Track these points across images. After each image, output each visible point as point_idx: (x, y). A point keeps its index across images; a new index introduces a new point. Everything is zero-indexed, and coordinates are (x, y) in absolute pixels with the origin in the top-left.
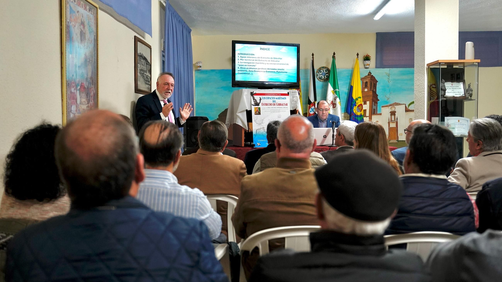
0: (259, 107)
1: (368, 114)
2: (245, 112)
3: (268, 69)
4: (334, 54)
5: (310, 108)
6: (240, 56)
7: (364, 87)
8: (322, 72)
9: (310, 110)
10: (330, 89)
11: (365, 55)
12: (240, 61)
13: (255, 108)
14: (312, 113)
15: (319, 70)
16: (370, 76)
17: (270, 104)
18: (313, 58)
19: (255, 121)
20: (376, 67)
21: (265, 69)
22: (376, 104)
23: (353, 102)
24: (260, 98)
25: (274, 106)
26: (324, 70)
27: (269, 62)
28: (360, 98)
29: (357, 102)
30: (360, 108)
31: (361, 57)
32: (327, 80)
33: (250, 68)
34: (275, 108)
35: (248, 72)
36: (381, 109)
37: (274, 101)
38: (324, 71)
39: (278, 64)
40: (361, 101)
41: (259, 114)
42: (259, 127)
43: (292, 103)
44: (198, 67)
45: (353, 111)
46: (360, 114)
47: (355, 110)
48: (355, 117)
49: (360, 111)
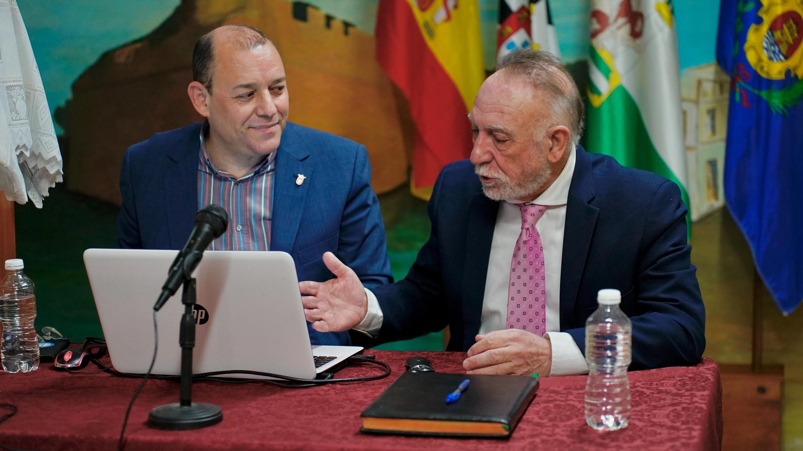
23: (746, 2)
30: (786, 33)
45: (742, 54)
46: (780, 73)
47: (753, 47)
48: (756, 92)
49: (784, 51)
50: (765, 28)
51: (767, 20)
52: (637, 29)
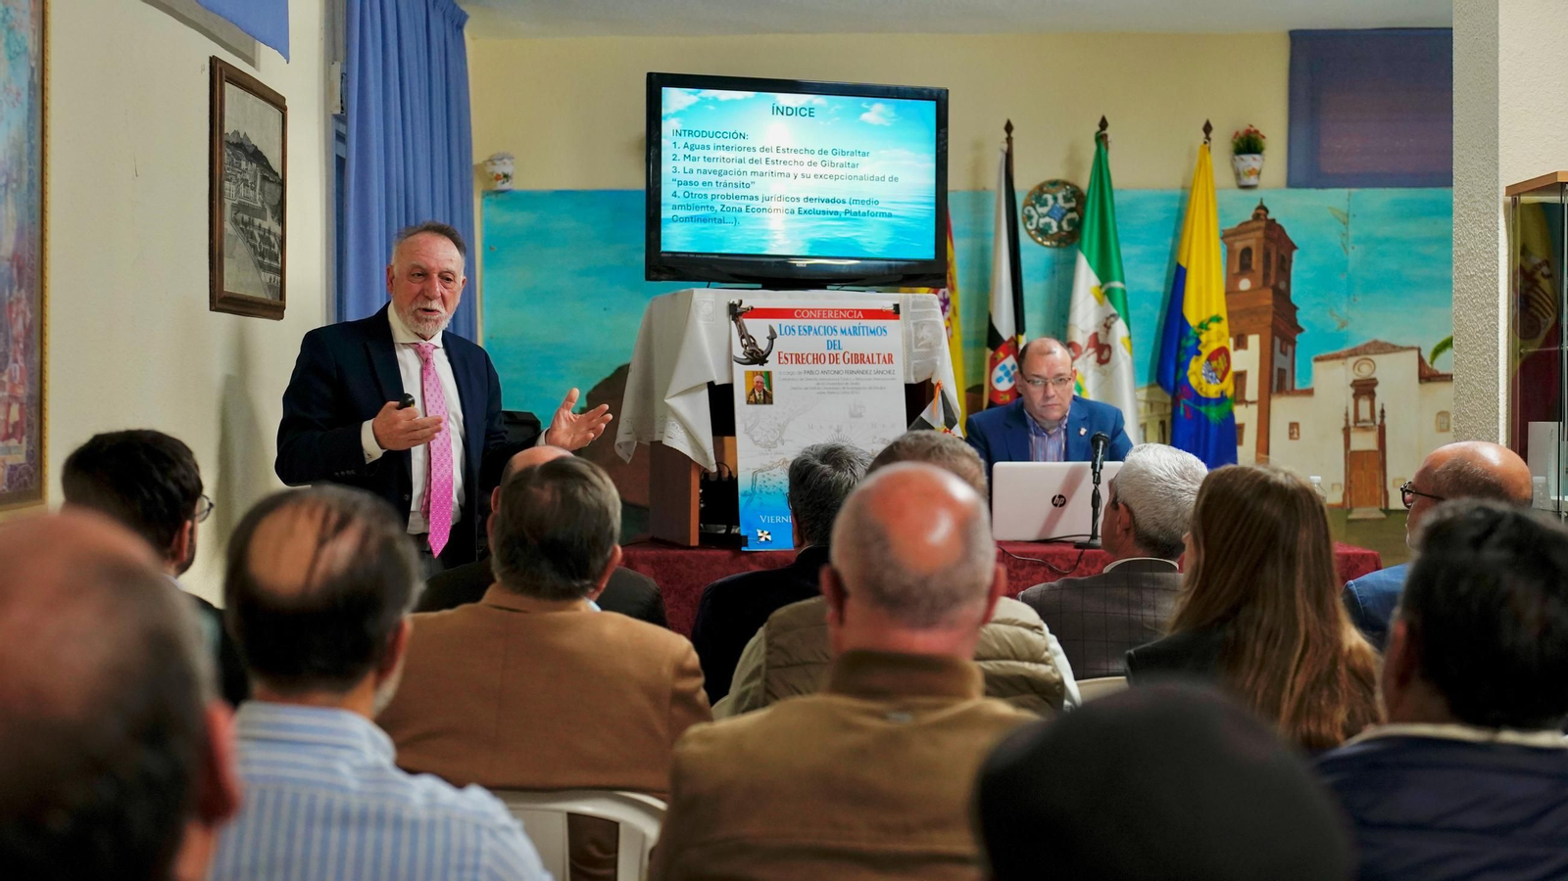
0: (765, 368)
1: (1252, 390)
2: (705, 393)
3: (807, 200)
4: (1104, 124)
5: (994, 363)
6: (681, 142)
7: (1236, 269)
8: (1051, 202)
9: (998, 372)
10: (1086, 278)
11: (1242, 128)
12: (681, 165)
13: (746, 372)
14: (1004, 386)
15: (1038, 196)
16: (1262, 224)
17: (817, 359)
18: (1009, 140)
19: (747, 432)
20: (1292, 183)
21: (793, 199)
22: (1290, 348)
23: (1188, 339)
24: (772, 331)
25: (834, 367)
26: (1060, 196)
27: (812, 170)
28: (1218, 319)
29: (1203, 338)
30: (1220, 363)
31: (1222, 140)
32: (1069, 239)
33: (728, 197)
34: (836, 376)
35: (720, 215)
36: (1309, 373)
37: (832, 345)
38: (1061, 201)
39: (850, 178)
40: (1223, 335)
41: (765, 403)
42: (766, 461)
43: (915, 350)
44: (498, 178)
45: (1186, 379)
46: (1216, 393)
47: (1195, 373)
48: (1197, 407)
49: (1219, 377)
50: (1204, 358)
51: (1205, 353)
52: (1104, 357)
